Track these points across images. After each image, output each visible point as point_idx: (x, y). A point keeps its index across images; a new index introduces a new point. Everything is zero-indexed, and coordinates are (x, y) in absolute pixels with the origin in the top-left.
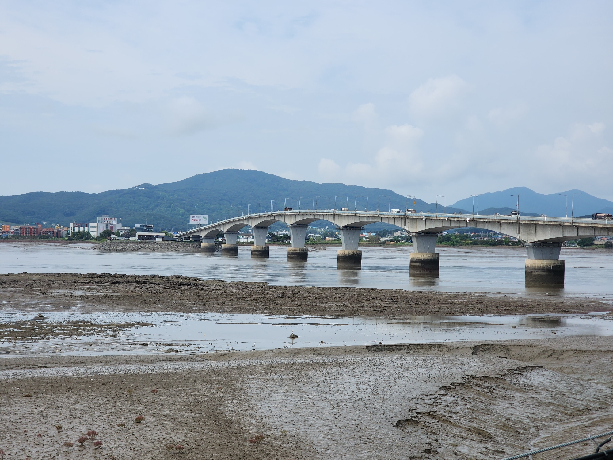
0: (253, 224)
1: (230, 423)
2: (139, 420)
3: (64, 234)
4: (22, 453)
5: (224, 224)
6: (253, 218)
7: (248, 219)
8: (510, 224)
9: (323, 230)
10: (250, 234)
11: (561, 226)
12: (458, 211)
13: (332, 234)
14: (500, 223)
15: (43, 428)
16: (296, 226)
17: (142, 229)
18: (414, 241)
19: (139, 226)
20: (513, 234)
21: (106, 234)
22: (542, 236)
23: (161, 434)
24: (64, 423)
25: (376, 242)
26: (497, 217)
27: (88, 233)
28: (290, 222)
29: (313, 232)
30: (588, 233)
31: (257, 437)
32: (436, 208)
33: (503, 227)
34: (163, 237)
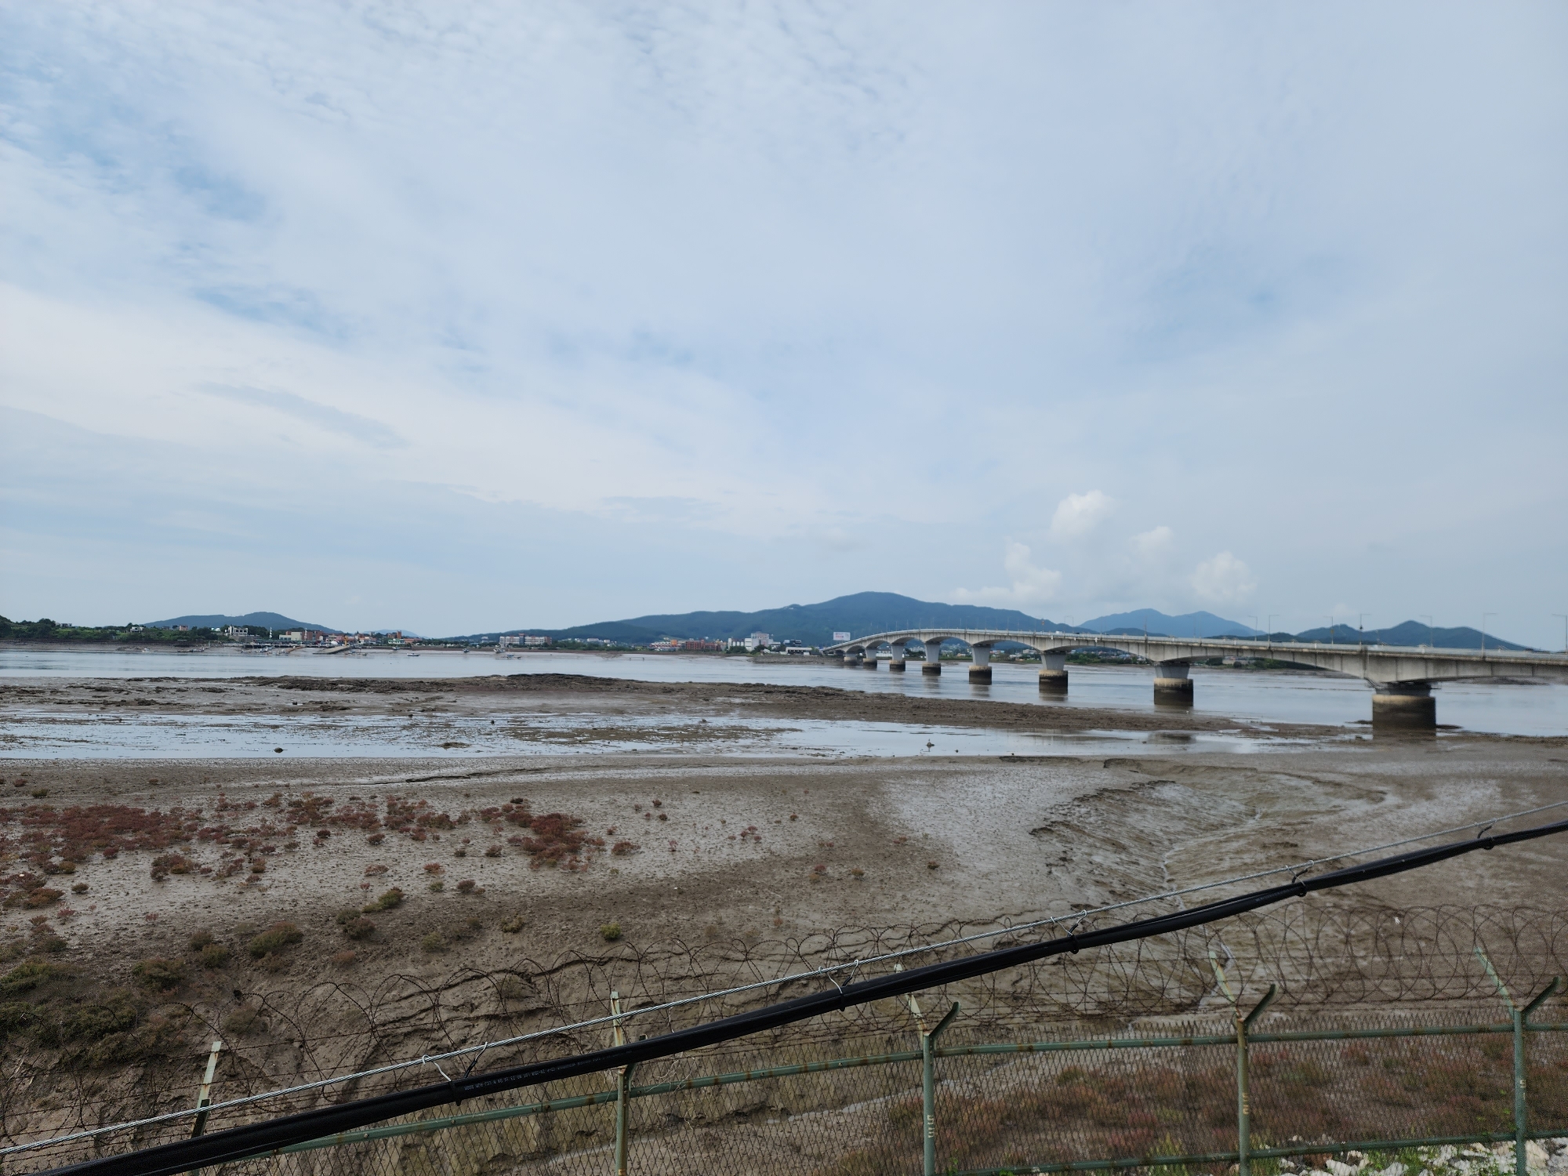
0: (891, 641)
1: (875, 824)
2: (793, 818)
3: (723, 648)
4: (692, 844)
5: (865, 641)
6: (891, 636)
7: (886, 636)
8: (1138, 644)
9: (955, 647)
10: (888, 650)
11: (1188, 646)
12: (1086, 631)
13: (964, 651)
14: (1128, 643)
15: (709, 821)
16: (930, 643)
17: (791, 645)
18: (1043, 659)
19: (788, 641)
20: (1141, 654)
21: (760, 648)
22: (1170, 655)
23: (814, 832)
24: (727, 818)
25: (1005, 659)
26: (1124, 637)
27: (744, 648)
28: (924, 639)
29: (946, 649)
30: (1217, 654)
31: (901, 839)
32: (1063, 627)
33: (1131, 646)
34: (810, 652)
